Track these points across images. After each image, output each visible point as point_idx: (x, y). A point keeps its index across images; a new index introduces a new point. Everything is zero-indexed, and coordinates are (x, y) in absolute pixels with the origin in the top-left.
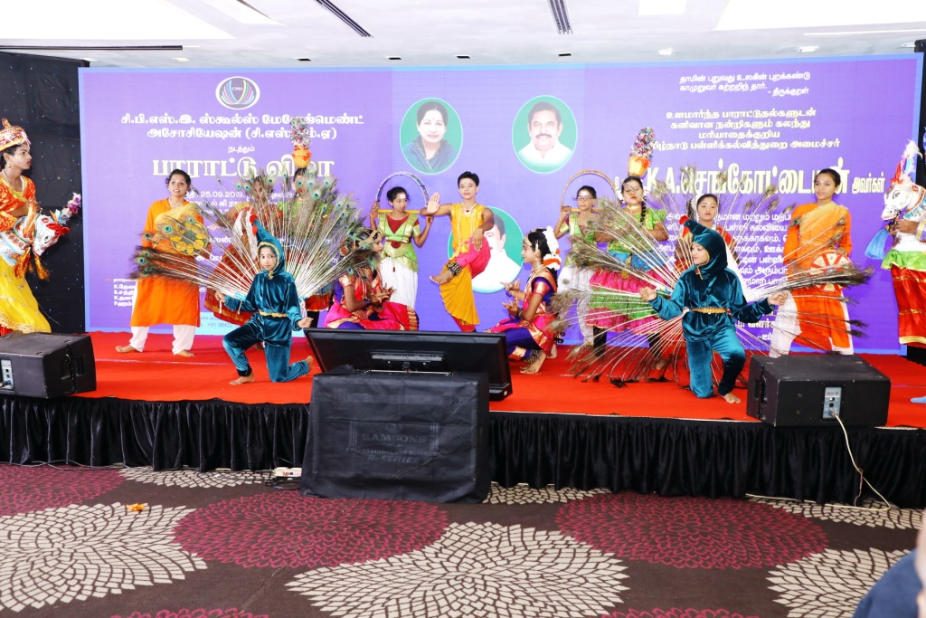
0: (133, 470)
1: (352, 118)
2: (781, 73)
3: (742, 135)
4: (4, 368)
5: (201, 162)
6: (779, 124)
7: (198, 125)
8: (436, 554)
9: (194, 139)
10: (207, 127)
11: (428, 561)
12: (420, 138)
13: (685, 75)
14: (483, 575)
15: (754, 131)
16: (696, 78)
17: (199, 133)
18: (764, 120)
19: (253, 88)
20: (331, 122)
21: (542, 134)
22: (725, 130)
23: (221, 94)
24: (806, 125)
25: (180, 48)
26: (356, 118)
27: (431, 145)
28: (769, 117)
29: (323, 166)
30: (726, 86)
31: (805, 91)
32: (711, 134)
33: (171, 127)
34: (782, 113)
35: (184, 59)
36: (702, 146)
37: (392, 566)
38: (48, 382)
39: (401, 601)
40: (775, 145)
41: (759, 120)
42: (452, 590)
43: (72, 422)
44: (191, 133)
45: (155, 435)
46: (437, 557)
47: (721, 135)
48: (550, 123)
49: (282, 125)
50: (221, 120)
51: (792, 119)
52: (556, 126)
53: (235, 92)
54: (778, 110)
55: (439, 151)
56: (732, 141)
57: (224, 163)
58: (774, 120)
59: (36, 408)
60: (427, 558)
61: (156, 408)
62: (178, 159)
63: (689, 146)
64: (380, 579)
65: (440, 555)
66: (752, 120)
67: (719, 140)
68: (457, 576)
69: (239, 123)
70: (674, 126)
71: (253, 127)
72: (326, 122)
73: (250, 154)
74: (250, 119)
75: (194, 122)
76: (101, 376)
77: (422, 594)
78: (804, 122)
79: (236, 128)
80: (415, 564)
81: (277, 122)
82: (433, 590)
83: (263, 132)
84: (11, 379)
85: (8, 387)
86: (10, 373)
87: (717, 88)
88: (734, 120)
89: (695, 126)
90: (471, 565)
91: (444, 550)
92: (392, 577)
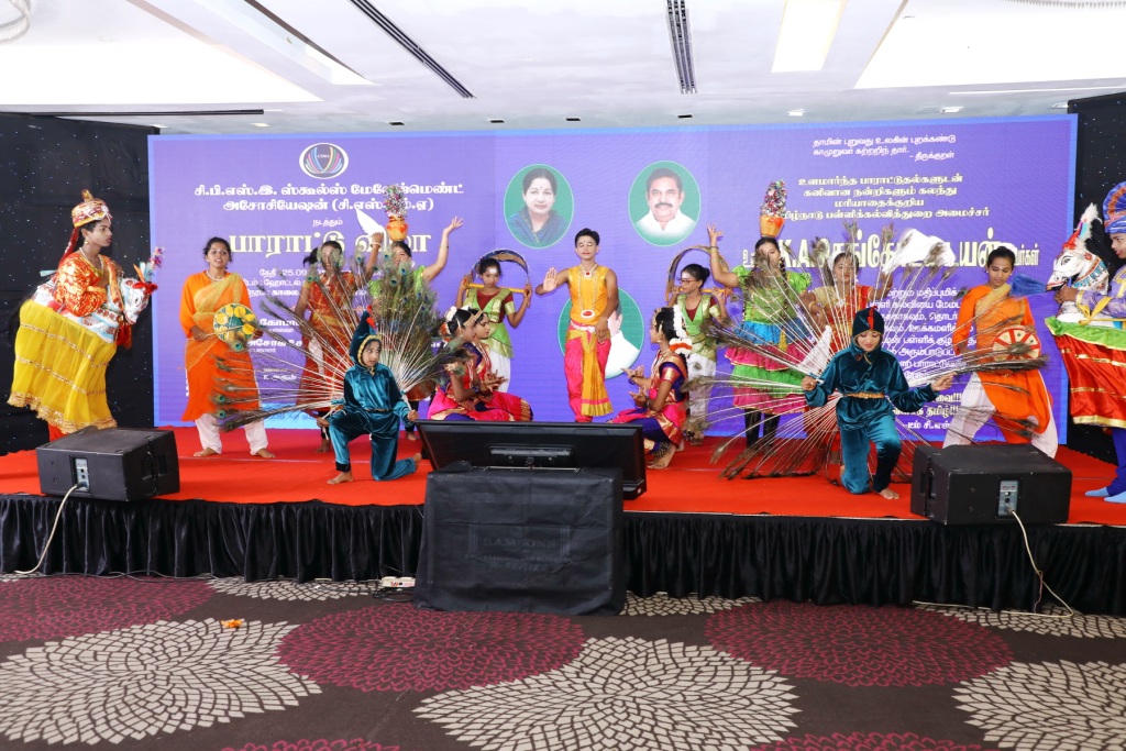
0: (222, 581)
1: (450, 187)
2: (924, 136)
3: (882, 204)
4: (79, 468)
5: (283, 237)
6: (923, 191)
7: (279, 197)
8: (577, 673)
9: (275, 212)
10: (289, 199)
11: (569, 682)
12: (526, 208)
13: (819, 139)
14: (635, 698)
15: (895, 199)
16: (831, 142)
17: (280, 205)
18: (906, 187)
19: (341, 156)
20: (427, 192)
21: (661, 204)
22: (863, 198)
23: (305, 162)
24: (952, 192)
25: (261, 112)
26: (456, 187)
27: (539, 216)
28: (911, 184)
29: (418, 239)
30: (864, 150)
31: (950, 155)
32: (848, 203)
33: (250, 199)
34: (926, 180)
35: (263, 125)
36: (839, 215)
37: (529, 688)
38: (128, 484)
39: (546, 728)
40: (919, 214)
41: (900, 187)
42: (601, 715)
43: (153, 528)
44: (271, 205)
45: (247, 542)
46: (578, 677)
47: (860, 204)
48: (670, 191)
49: (373, 195)
50: (305, 191)
51: (936, 186)
52: (677, 195)
53: (320, 160)
54: (921, 176)
55: (548, 222)
56: (872, 210)
57: (308, 238)
58: (918, 186)
59: (113, 513)
60: (568, 679)
61: (248, 511)
62: (258, 234)
63: (825, 216)
64: (519, 703)
65: (581, 675)
66: (893, 187)
67: (857, 209)
68: (605, 699)
69: (325, 193)
70: (808, 193)
71: (340, 198)
72: (422, 192)
73: (336, 228)
74: (337, 190)
75: (275, 193)
76: (185, 476)
77: (568, 720)
78: (949, 189)
79: (321, 200)
80: (555, 686)
81: (367, 192)
82: (581, 715)
83: (351, 203)
84: (87, 481)
85: (83, 489)
86: (86, 473)
87: (854, 151)
88: (873, 187)
89: (831, 193)
90: (619, 686)
91: (585, 670)
92: (532, 701)
